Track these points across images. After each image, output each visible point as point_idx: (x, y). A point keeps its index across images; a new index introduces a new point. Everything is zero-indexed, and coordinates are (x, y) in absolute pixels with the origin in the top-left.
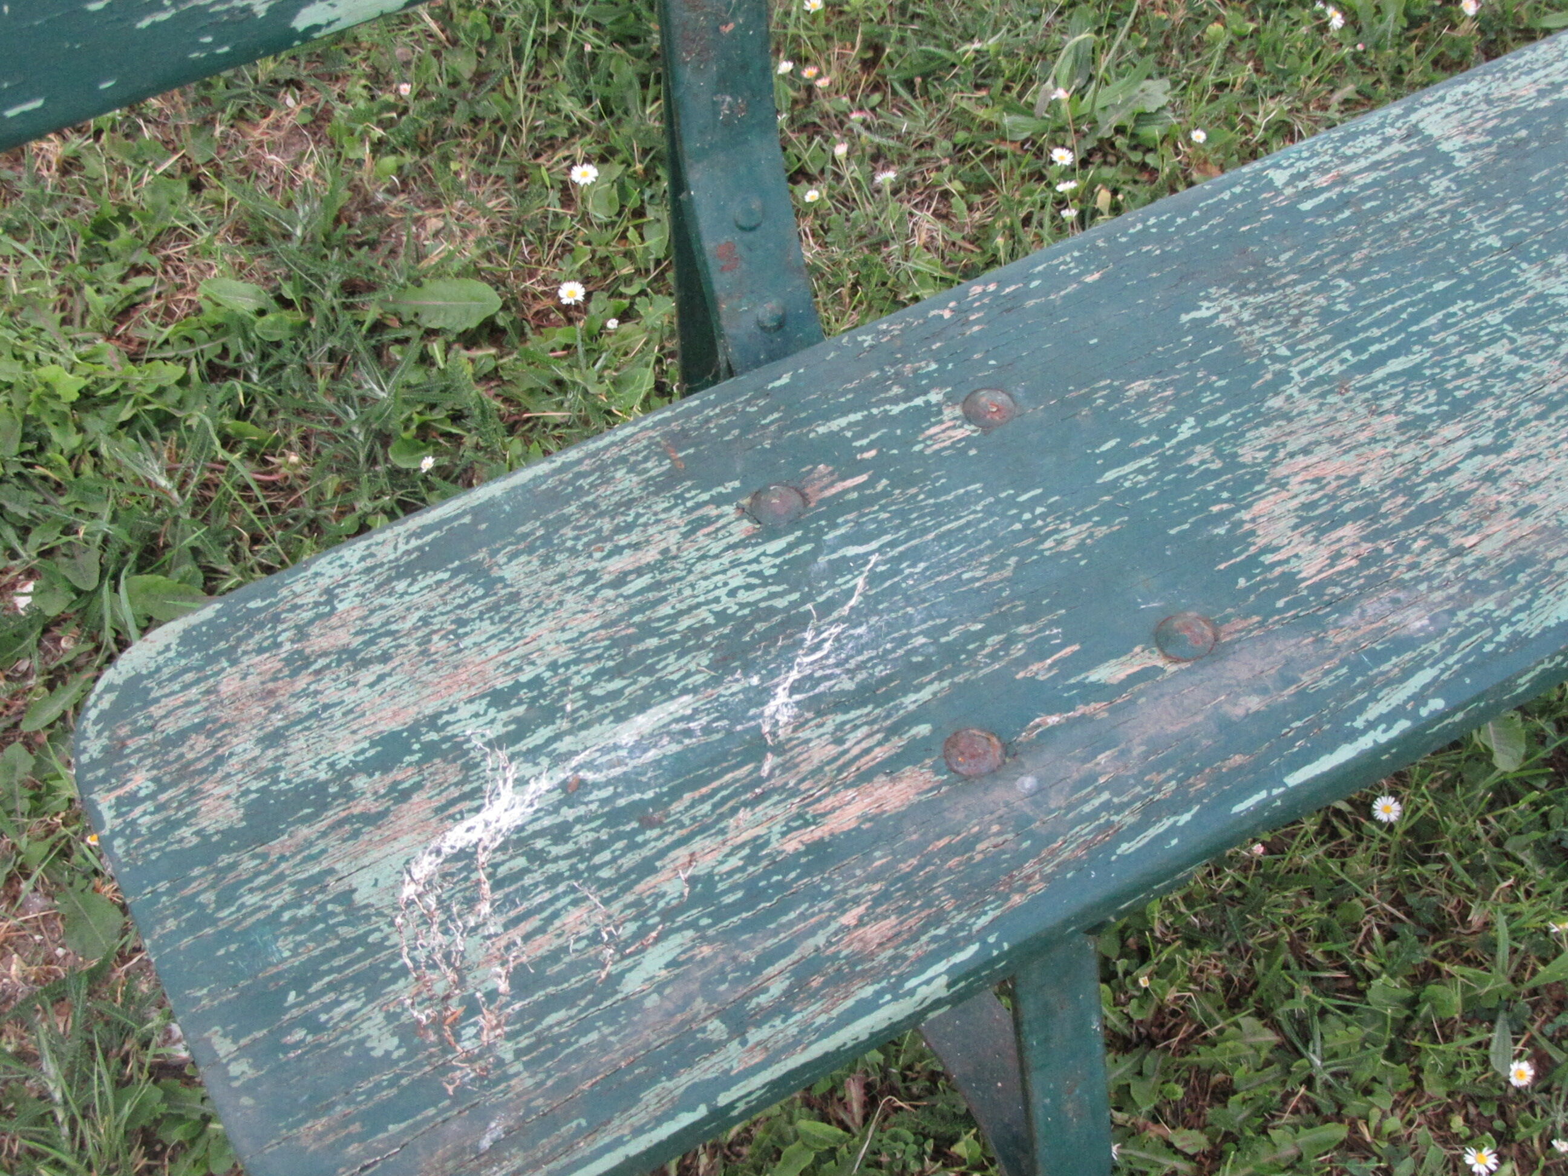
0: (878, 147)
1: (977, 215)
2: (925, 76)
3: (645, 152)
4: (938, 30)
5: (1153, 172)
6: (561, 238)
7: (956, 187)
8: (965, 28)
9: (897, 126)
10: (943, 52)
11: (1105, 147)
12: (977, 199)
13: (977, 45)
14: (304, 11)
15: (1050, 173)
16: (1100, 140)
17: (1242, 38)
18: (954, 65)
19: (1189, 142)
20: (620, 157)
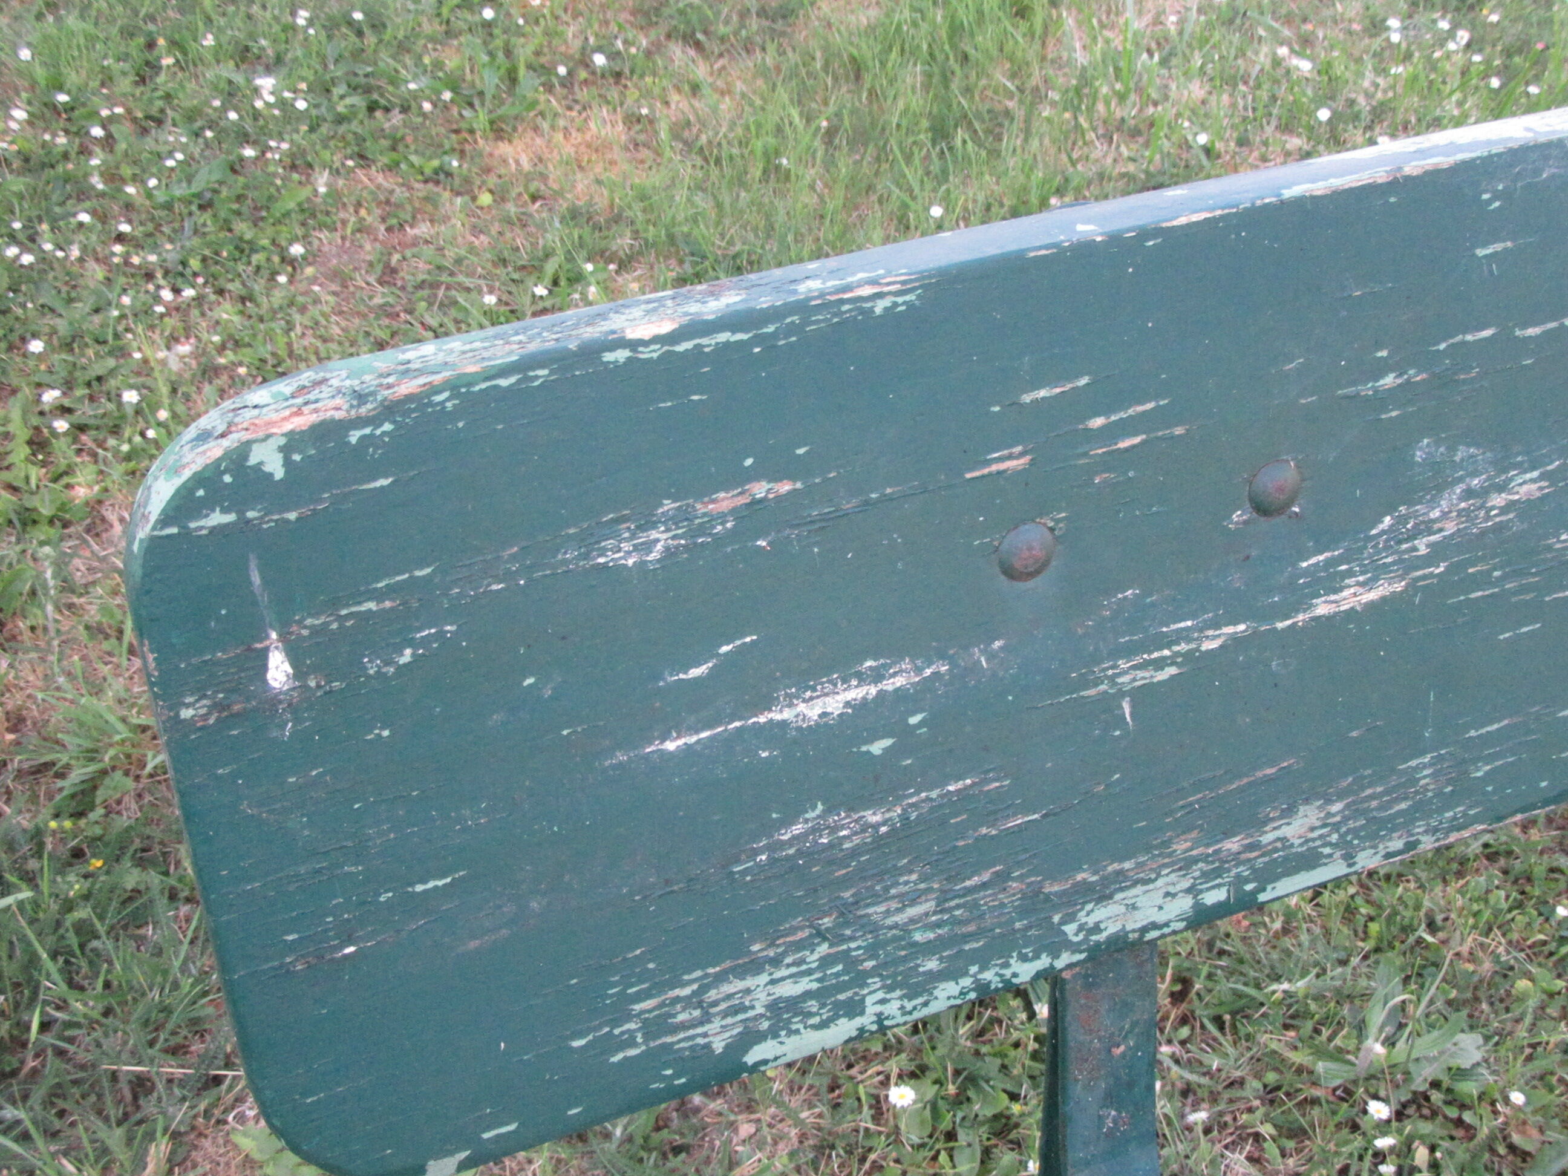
0: (1188, 1084)
1: (1291, 1162)
2: (1233, 1014)
3: (957, 1073)
4: (1245, 969)
5: (1468, 1128)
6: (872, 1156)
7: (1266, 1130)
8: (1272, 968)
9: (1206, 1062)
10: (1251, 991)
11: (1420, 1099)
12: (1290, 1144)
13: (1285, 986)
14: (756, 1048)
15: (1364, 1123)
16: (1415, 1093)
17: (1551, 995)
18: (1262, 1004)
19: (1507, 1101)
20: (932, 1075)
